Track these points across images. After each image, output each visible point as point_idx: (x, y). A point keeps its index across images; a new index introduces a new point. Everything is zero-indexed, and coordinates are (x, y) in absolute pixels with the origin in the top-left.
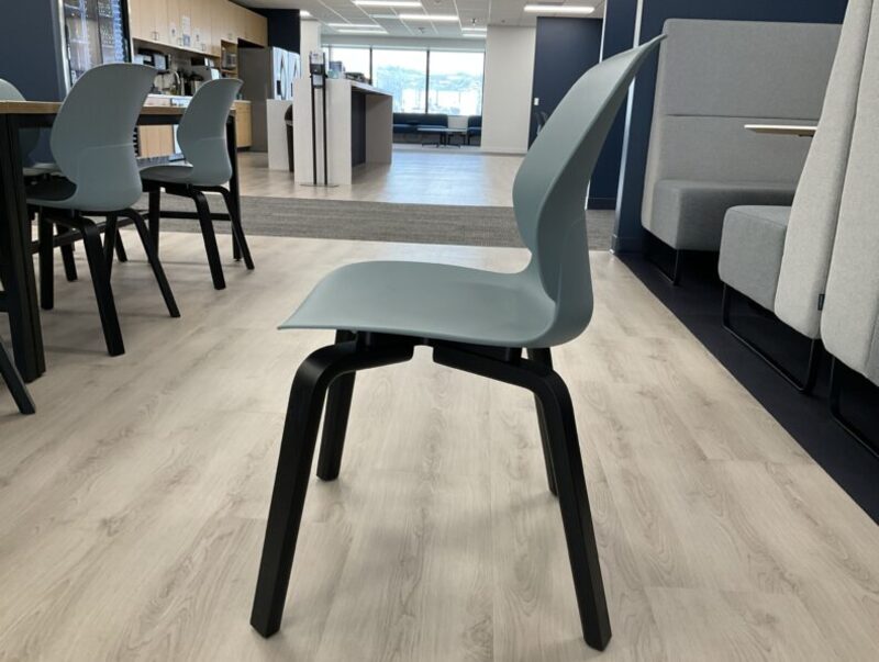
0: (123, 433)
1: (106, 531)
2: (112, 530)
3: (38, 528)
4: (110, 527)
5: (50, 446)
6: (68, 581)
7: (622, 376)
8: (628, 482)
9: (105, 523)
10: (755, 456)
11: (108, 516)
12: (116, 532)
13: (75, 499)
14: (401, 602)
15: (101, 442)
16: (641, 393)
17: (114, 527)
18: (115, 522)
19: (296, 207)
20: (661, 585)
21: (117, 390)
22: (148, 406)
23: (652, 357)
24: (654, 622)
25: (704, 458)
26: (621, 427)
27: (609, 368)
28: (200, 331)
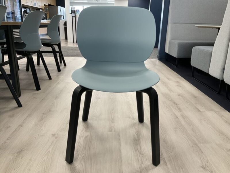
0: (49, 111)
1: (54, 137)
2: (56, 137)
3: (35, 138)
4: (55, 136)
5: (30, 115)
6: (49, 151)
7: (172, 91)
8: (183, 118)
9: (53, 135)
10: (212, 110)
11: (53, 133)
12: (57, 137)
13: (42, 129)
14: (138, 151)
15: (43, 113)
16: (178, 95)
17: (56, 136)
18: (56, 135)
19: (71, 49)
20: (201, 143)
21: (42, 100)
22: (53, 104)
23: (178, 86)
24: (203, 152)
25: (200, 111)
26: (177, 104)
27: (168, 89)
28: (58, 83)
